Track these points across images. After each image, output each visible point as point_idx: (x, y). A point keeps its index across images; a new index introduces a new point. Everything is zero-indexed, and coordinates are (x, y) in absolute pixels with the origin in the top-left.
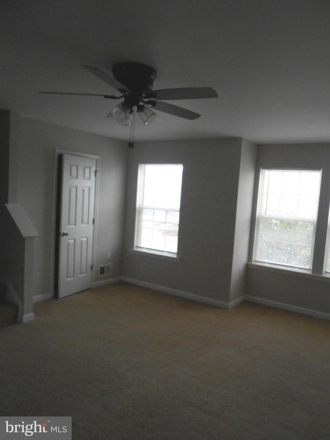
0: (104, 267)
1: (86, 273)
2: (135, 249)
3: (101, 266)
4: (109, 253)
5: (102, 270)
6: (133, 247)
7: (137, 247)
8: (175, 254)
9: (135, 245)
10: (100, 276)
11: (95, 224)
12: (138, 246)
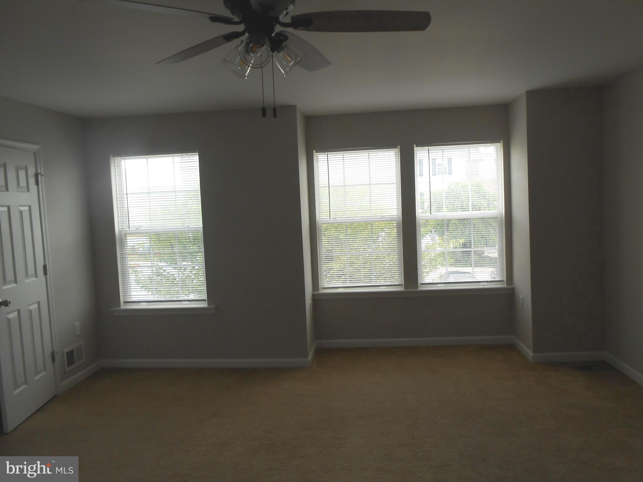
0: (73, 350)
1: (45, 369)
2: (123, 307)
3: (67, 350)
4: (77, 323)
5: (70, 357)
6: (119, 304)
7: (125, 302)
8: (205, 302)
9: (122, 300)
10: (67, 369)
11: (48, 276)
12: (127, 300)
